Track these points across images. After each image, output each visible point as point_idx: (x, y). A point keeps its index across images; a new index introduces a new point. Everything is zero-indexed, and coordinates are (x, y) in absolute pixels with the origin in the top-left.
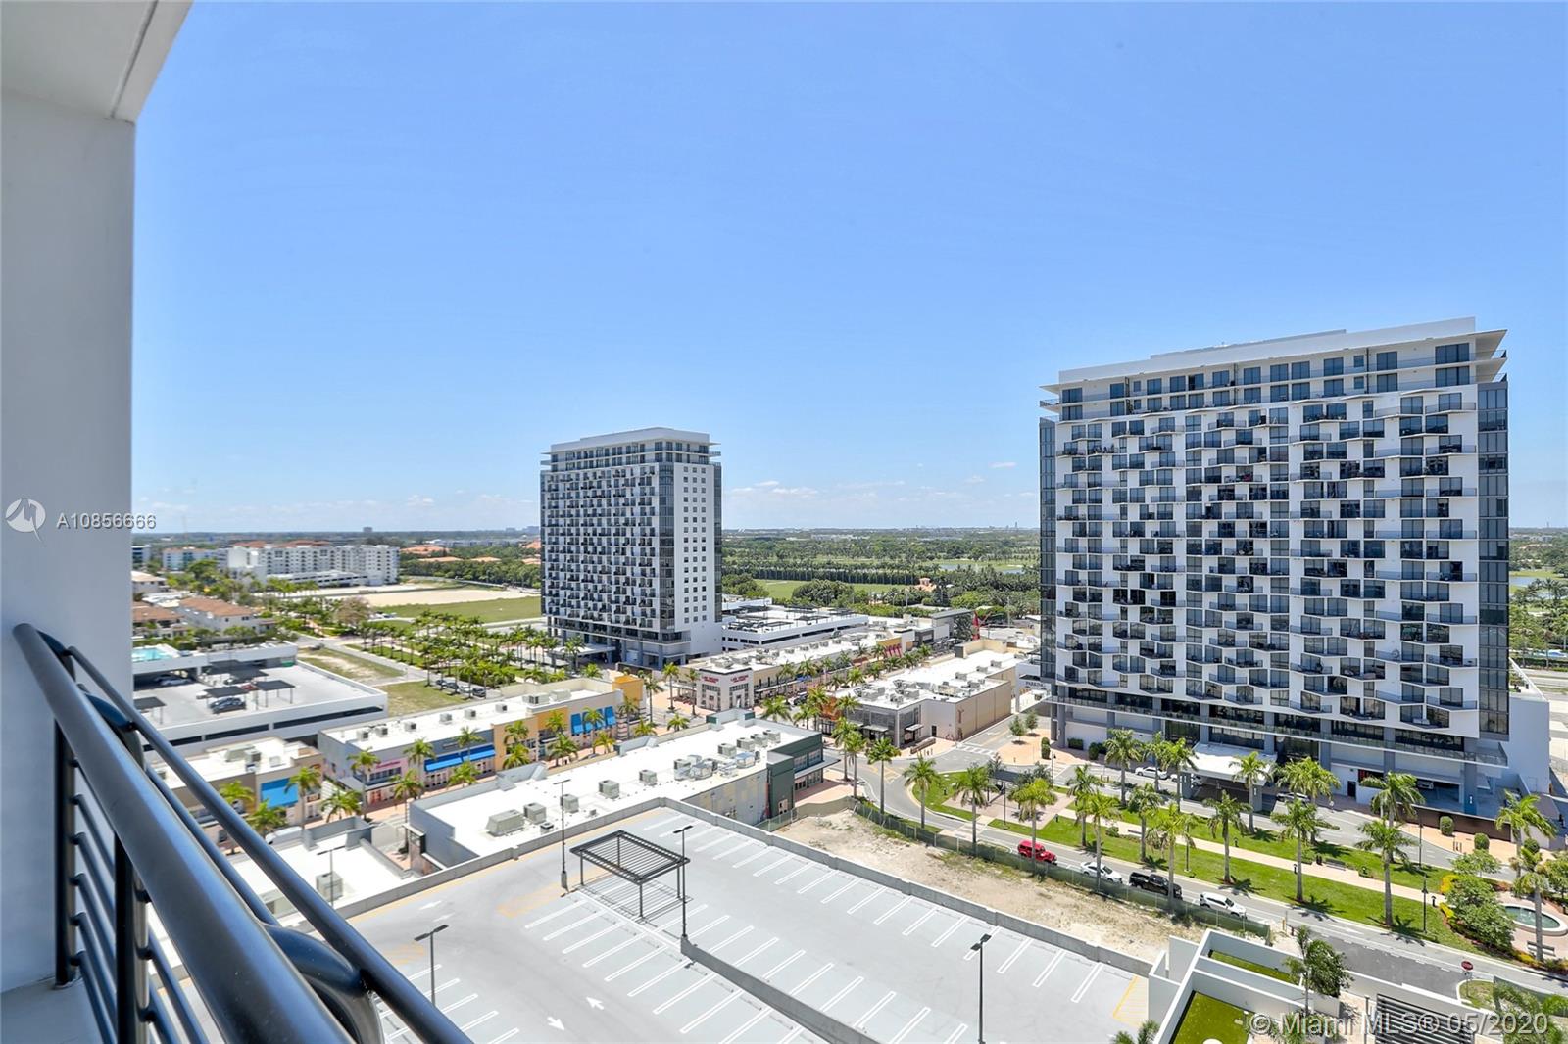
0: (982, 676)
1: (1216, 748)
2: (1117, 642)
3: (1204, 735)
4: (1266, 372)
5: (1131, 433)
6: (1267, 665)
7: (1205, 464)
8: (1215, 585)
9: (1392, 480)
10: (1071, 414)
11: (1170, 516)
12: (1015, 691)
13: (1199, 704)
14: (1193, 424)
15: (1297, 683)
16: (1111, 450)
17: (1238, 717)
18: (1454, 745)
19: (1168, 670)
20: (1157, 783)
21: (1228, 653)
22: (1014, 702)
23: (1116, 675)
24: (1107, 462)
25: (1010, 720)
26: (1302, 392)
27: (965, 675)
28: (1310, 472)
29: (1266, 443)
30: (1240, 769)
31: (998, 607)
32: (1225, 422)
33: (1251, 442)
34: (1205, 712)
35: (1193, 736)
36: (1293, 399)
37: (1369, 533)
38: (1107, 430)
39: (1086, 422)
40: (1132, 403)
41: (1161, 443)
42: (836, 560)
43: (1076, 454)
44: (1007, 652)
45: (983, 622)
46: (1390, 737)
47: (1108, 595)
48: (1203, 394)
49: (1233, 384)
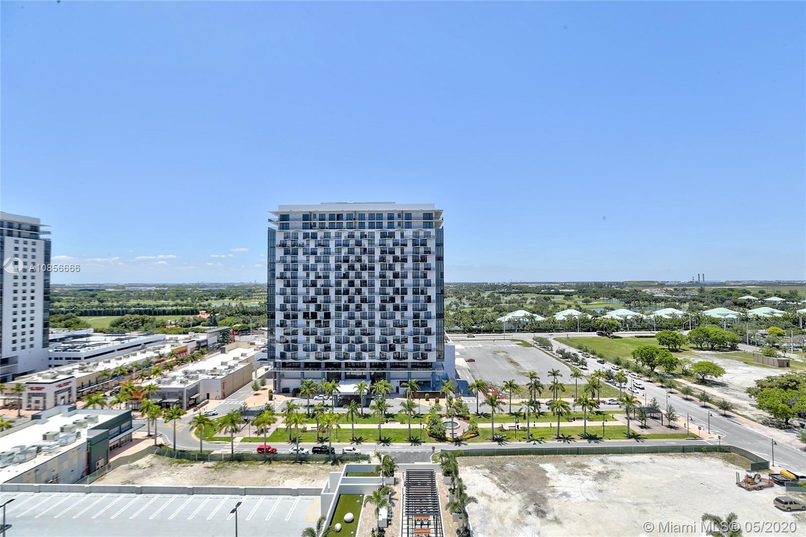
0: (236, 362)
1: (348, 381)
2: (305, 338)
3: (343, 376)
4: (367, 216)
5: (312, 238)
6: (367, 342)
7: (343, 254)
8: (347, 308)
9: (409, 264)
10: (284, 227)
11: (328, 277)
12: (255, 368)
13: (341, 363)
14: (338, 236)
15: (378, 347)
16: (302, 246)
17: (357, 366)
18: (428, 366)
19: (328, 349)
20: (323, 402)
21: (352, 338)
22: (254, 374)
23: (305, 354)
24: (300, 251)
25: (252, 383)
26: (380, 226)
27: (227, 363)
28: (382, 259)
29: (367, 246)
30: (357, 389)
31: (245, 325)
32: (351, 236)
33: (361, 246)
34: (343, 366)
35: (338, 378)
36: (377, 228)
37: (402, 285)
38: (301, 236)
39: (291, 231)
40: (312, 224)
41: (325, 244)
42: (142, 302)
43: (286, 246)
44: (250, 348)
45: (237, 333)
46: (409, 366)
47: (300, 315)
48: (342, 223)
49: (354, 219)
